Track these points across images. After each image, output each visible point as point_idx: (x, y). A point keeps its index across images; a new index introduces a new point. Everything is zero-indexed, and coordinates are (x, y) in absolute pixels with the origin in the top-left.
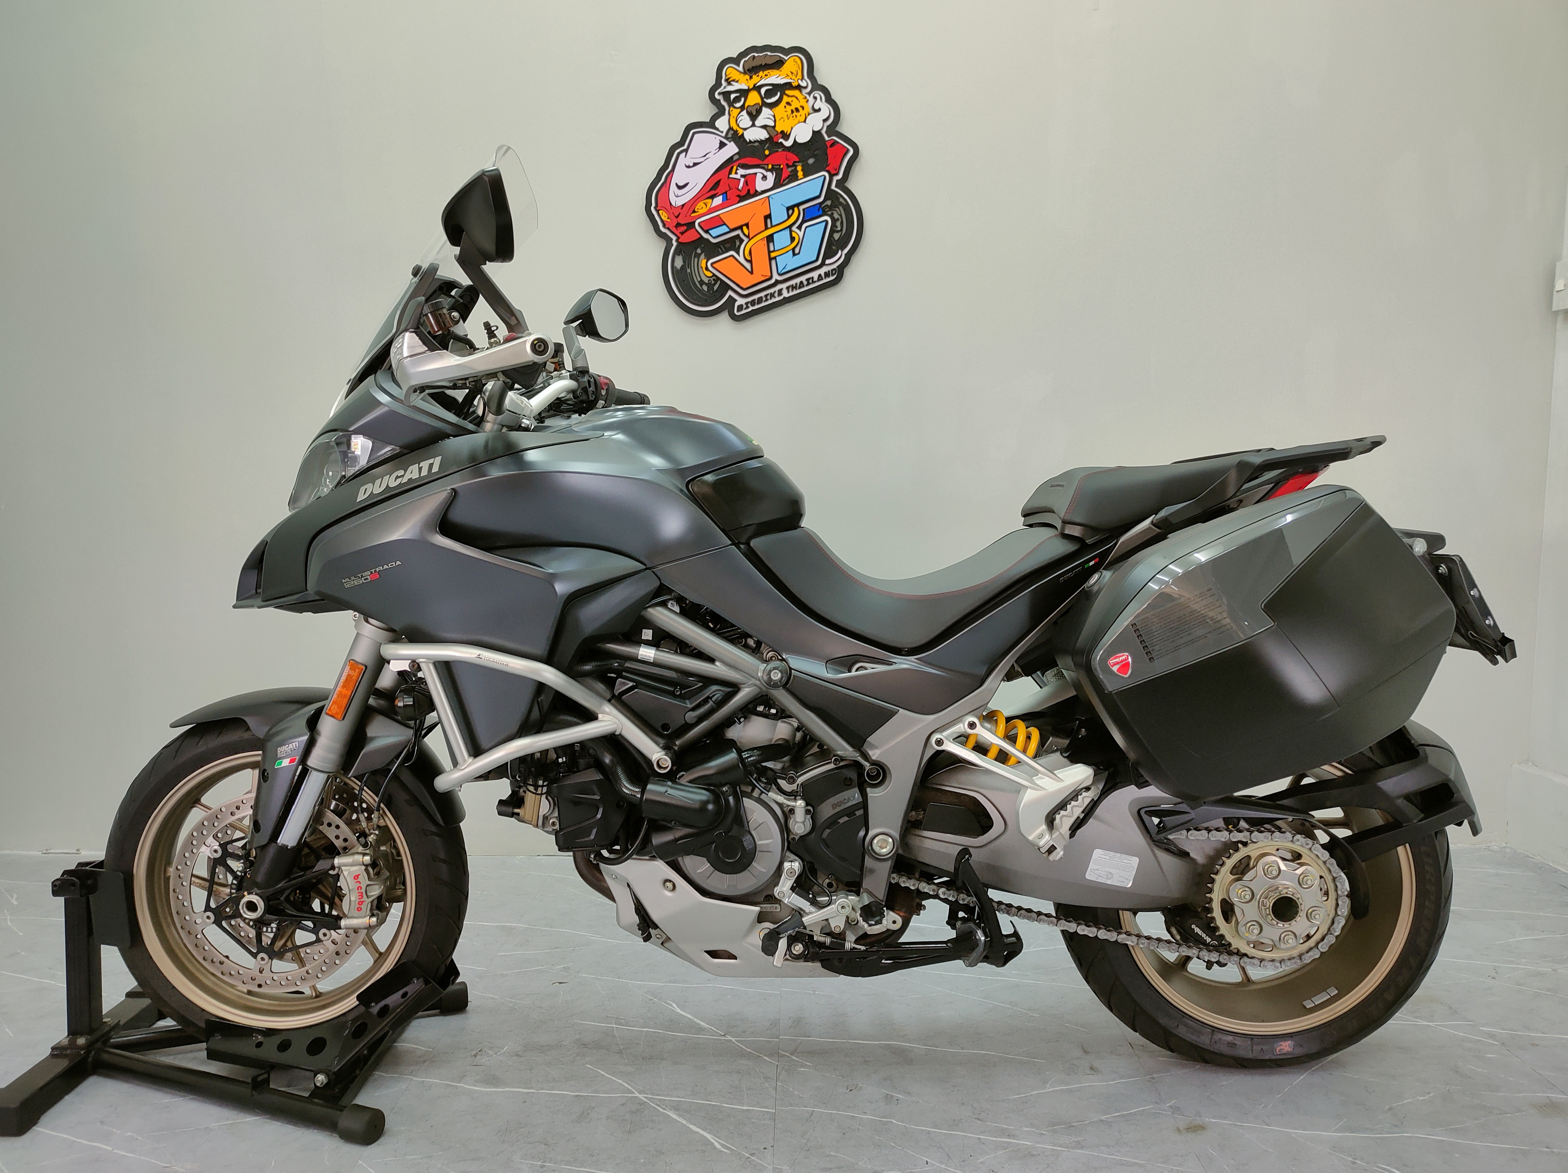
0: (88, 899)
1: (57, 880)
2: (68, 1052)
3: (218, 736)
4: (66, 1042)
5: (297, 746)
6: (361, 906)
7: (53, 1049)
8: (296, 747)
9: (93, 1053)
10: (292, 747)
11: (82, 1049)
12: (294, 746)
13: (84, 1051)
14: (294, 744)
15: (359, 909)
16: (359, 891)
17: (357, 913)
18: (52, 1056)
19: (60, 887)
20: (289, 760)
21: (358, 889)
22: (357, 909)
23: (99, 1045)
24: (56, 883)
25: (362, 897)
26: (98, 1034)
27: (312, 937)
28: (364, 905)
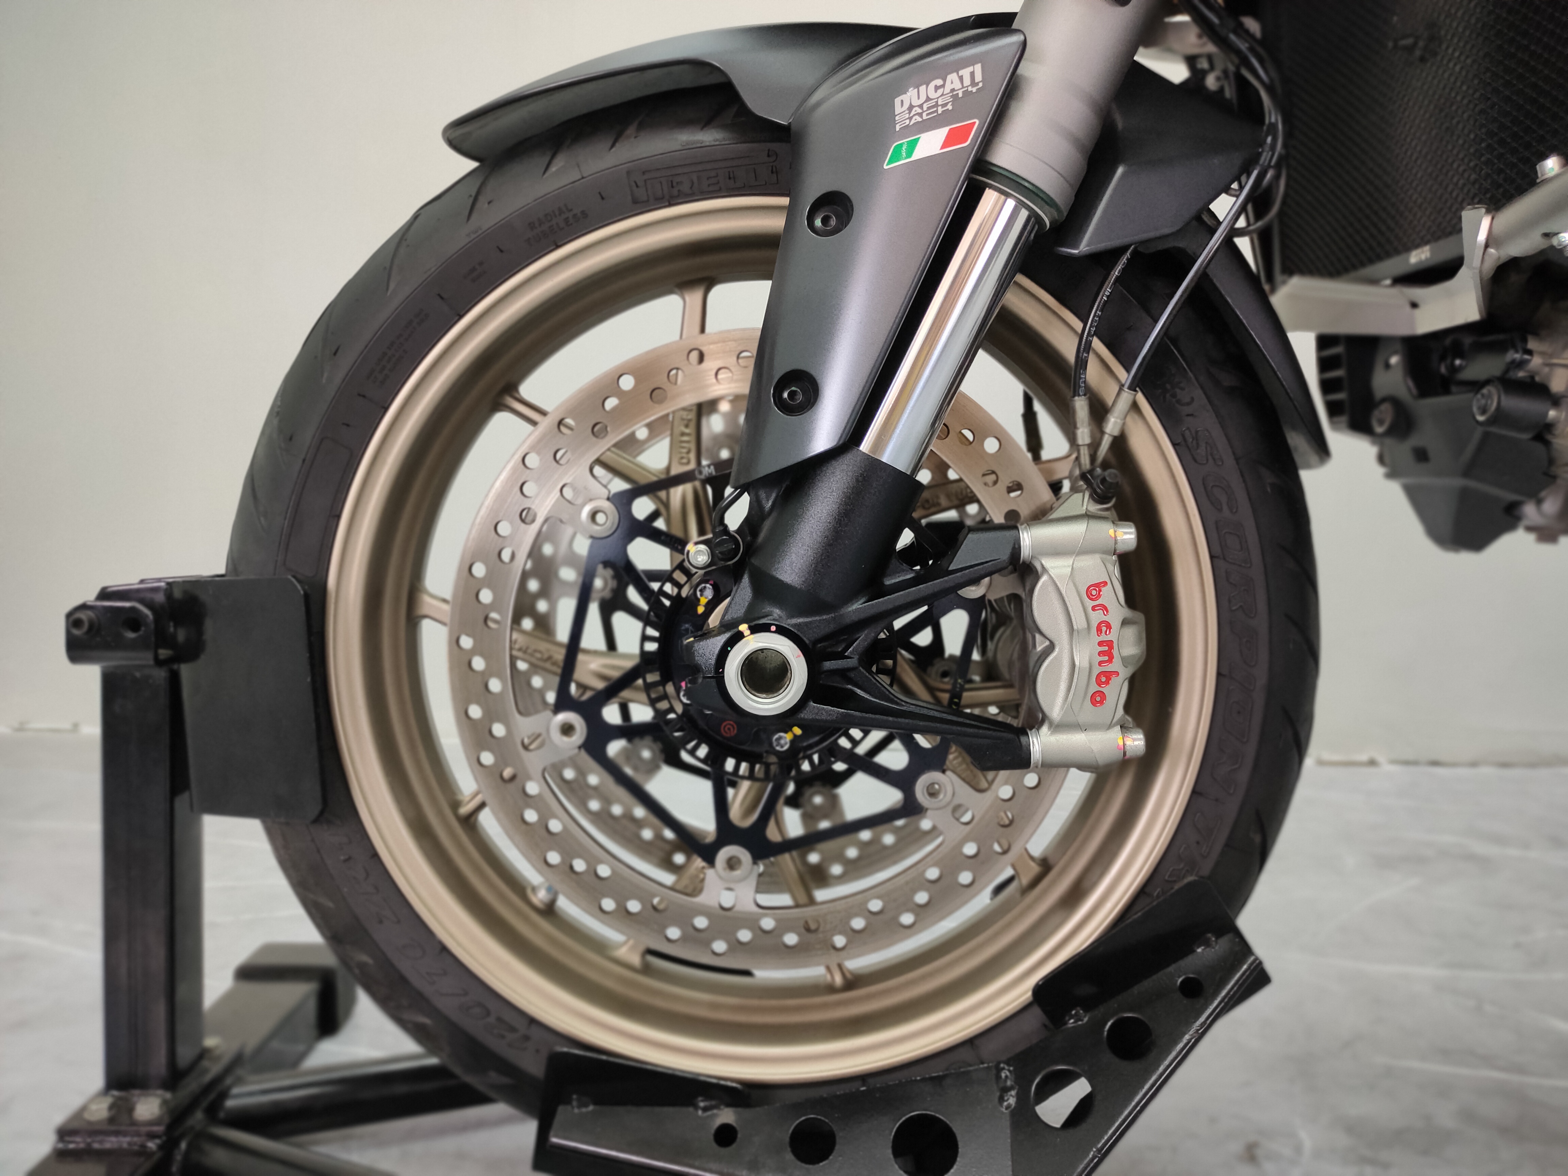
0: (174, 681)
1: (83, 607)
2: (111, 1142)
3: (613, 146)
4: (100, 1111)
5: (978, 77)
6: (1105, 690)
7: (63, 1133)
8: (973, 83)
9: (183, 1145)
10: (957, 85)
11: (152, 1136)
12: (967, 81)
13: (158, 1141)
14: (966, 73)
15: (1098, 699)
16: (1103, 638)
17: (1088, 713)
18: (61, 1155)
19: (94, 629)
20: (941, 134)
21: (1099, 629)
22: (1093, 696)
23: (198, 1117)
24: (83, 616)
25: (1110, 660)
26: (191, 1086)
27: (891, 797)
28: (1116, 682)
